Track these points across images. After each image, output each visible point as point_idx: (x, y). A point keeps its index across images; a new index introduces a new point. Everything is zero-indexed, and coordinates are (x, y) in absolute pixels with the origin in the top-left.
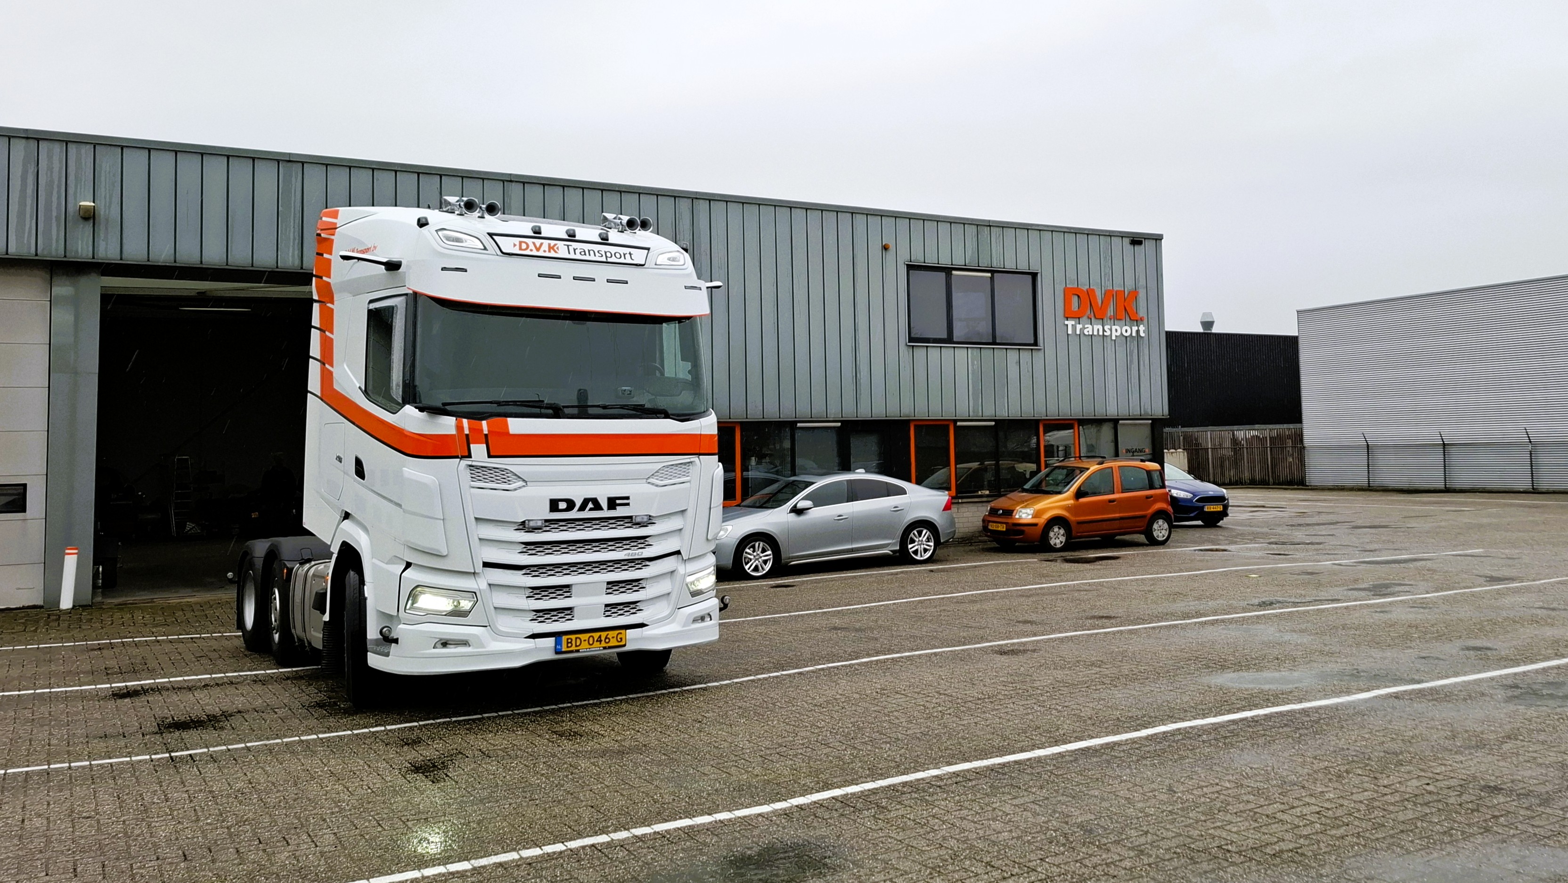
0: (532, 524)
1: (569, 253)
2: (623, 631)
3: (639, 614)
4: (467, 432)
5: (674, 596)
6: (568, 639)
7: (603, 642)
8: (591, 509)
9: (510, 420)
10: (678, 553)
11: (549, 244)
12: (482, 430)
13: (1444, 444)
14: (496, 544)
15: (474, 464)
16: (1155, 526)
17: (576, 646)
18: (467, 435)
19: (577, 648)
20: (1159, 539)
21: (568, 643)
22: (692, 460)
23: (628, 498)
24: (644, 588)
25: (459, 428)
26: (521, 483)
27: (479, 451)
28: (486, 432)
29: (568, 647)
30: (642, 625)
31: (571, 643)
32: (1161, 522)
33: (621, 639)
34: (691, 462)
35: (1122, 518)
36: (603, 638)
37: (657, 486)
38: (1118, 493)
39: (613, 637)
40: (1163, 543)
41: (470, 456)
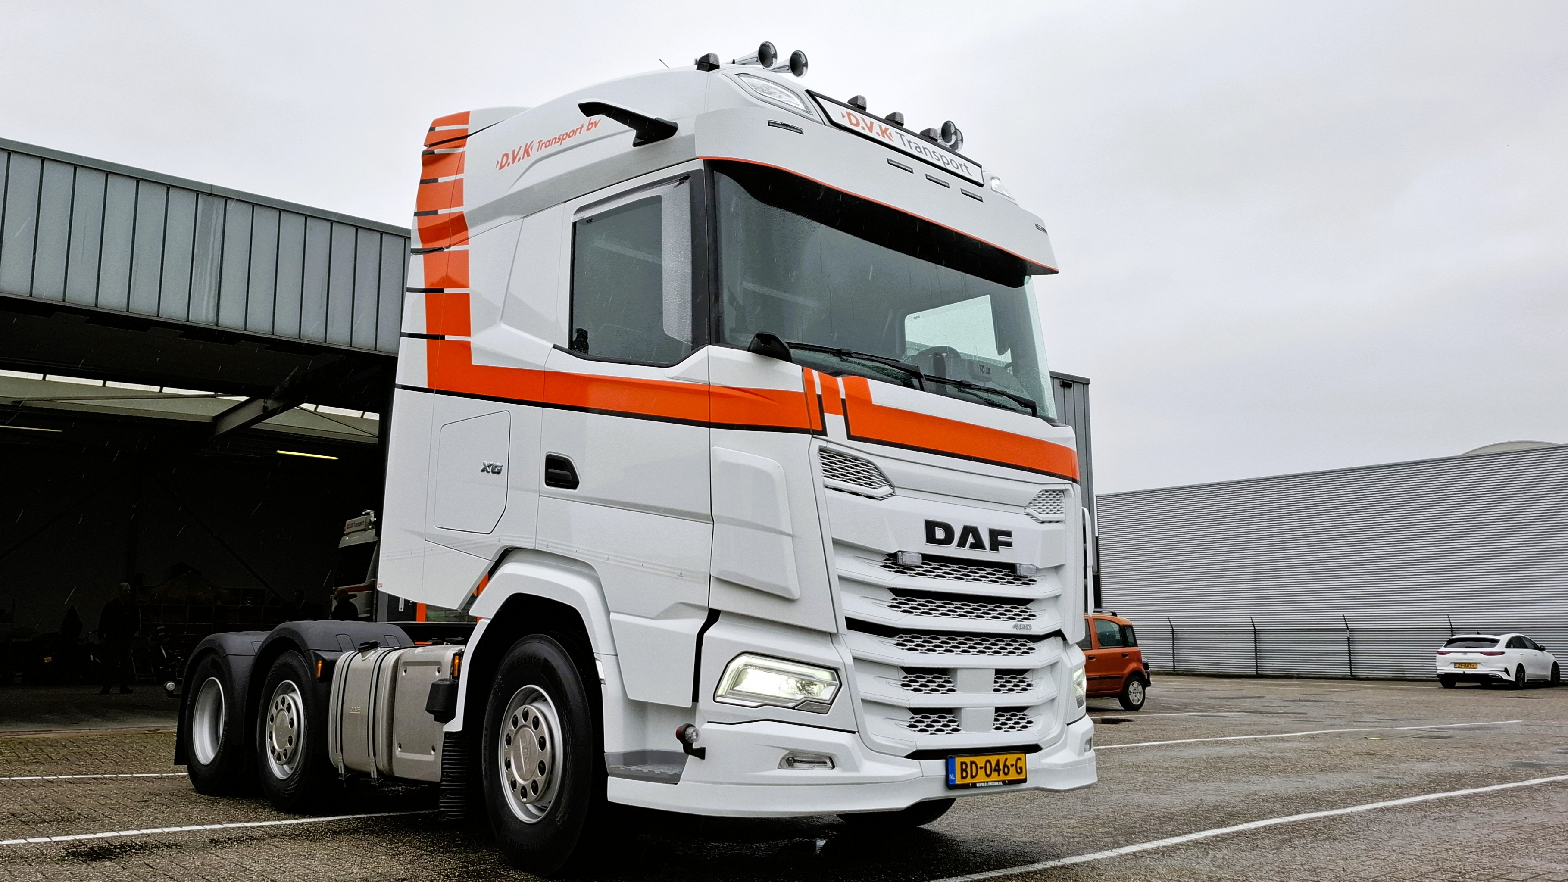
0: (905, 559)
1: (905, 145)
2: (1021, 756)
3: (1031, 729)
4: (819, 391)
5: (1062, 703)
6: (962, 763)
7: (1001, 772)
8: (973, 546)
9: (869, 380)
10: (1058, 634)
11: (880, 126)
12: (837, 392)
13: (1255, 629)
14: (857, 588)
15: (830, 446)
16: (1131, 689)
17: (972, 777)
18: (819, 397)
19: (974, 781)
20: (1134, 703)
21: (962, 770)
22: (1067, 488)
23: (1008, 534)
24: (1029, 685)
25: (808, 383)
26: (886, 489)
27: (835, 423)
28: (843, 396)
29: (963, 778)
30: (1035, 748)
31: (966, 770)
32: (1136, 684)
33: (1021, 768)
34: (1062, 491)
35: (1101, 678)
36: (1001, 767)
37: (1037, 520)
38: (1095, 649)
39: (1012, 765)
40: (1136, 708)
41: (824, 432)
